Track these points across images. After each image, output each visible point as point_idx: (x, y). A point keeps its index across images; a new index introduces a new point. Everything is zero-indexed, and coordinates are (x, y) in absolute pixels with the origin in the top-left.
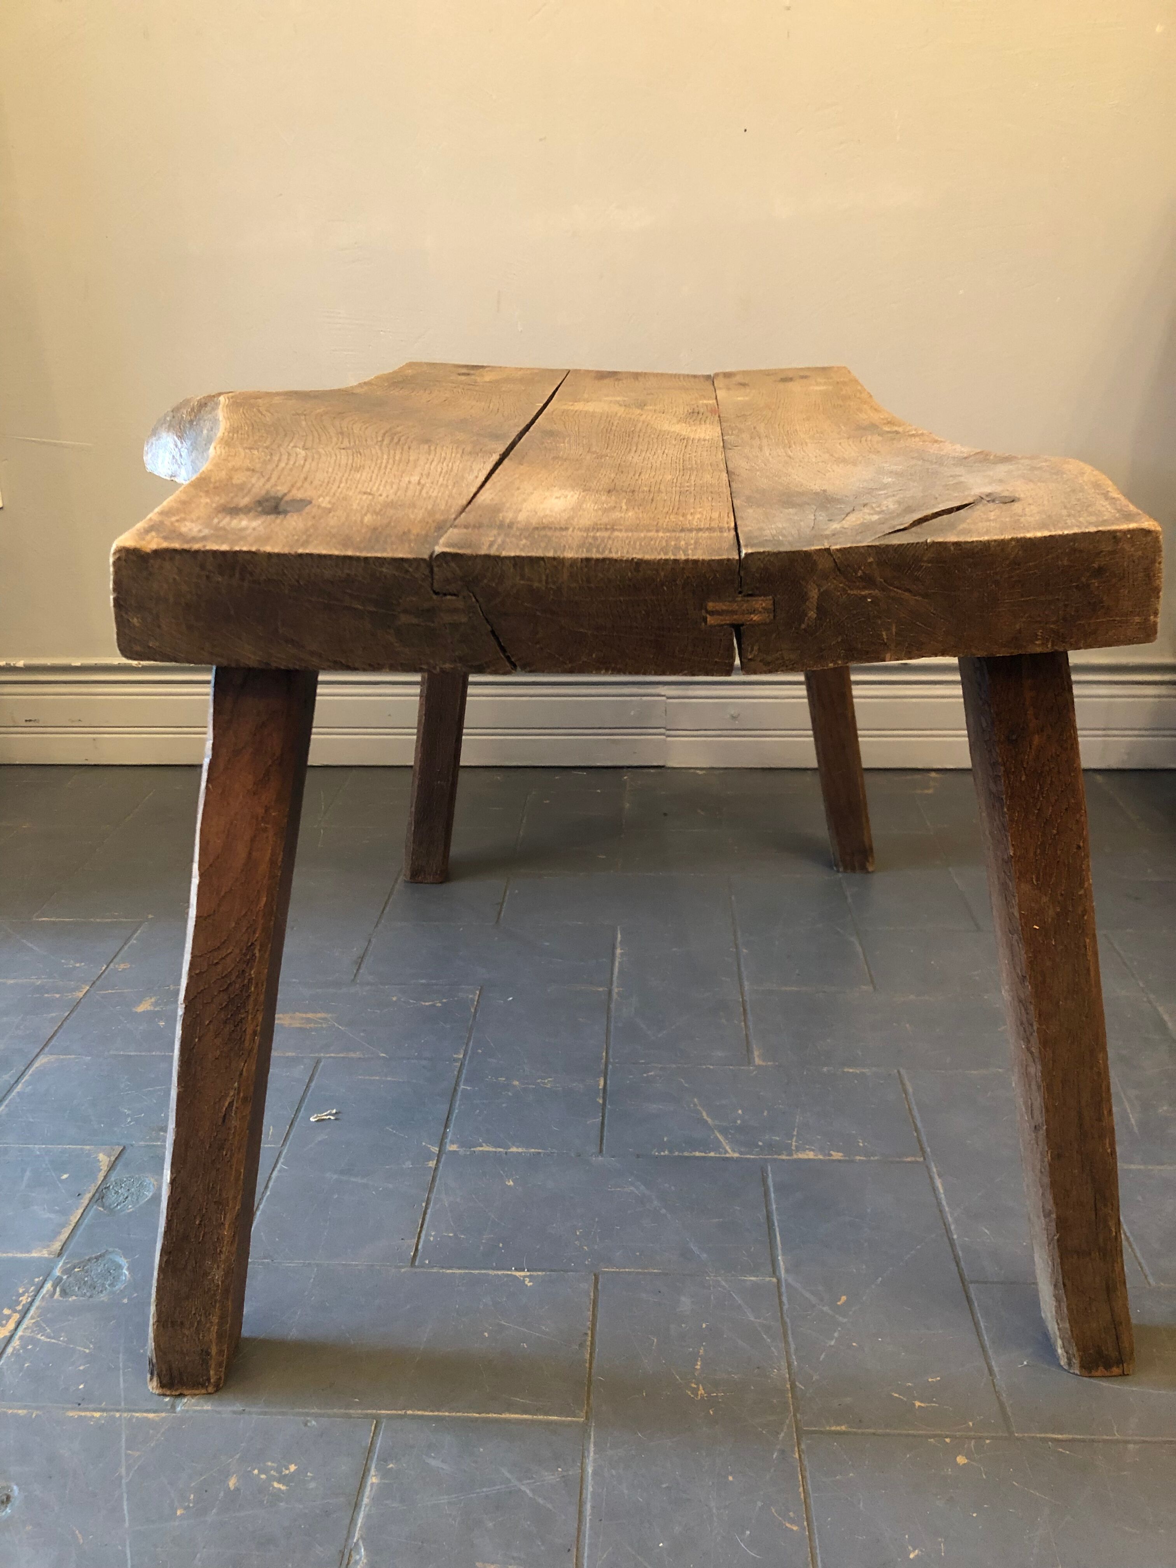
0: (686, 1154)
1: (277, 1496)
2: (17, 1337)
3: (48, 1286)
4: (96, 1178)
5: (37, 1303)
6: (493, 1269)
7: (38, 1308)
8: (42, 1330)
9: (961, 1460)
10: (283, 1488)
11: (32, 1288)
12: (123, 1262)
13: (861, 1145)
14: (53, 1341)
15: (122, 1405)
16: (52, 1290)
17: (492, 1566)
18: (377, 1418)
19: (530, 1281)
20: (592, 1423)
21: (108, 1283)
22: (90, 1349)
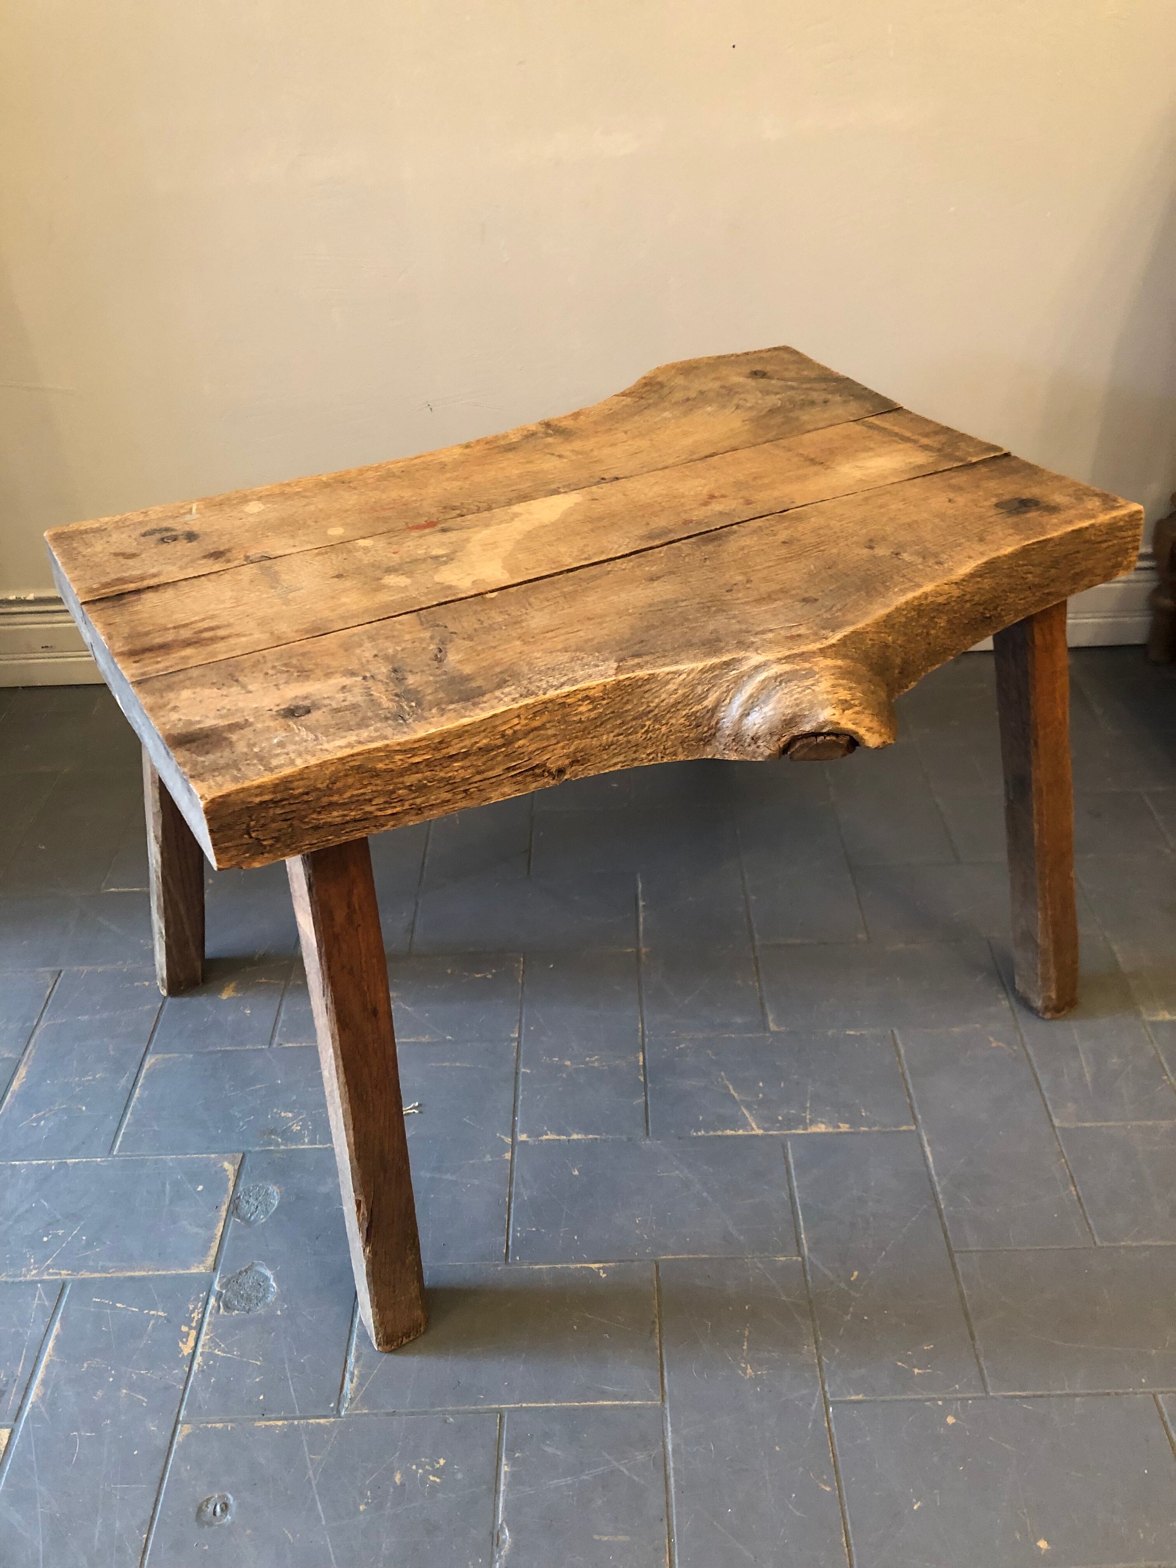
0: (719, 1133)
1: (434, 1489)
2: (198, 1353)
3: (212, 1301)
4: (226, 1190)
5: (207, 1319)
6: (573, 1262)
7: (209, 1324)
8: (218, 1346)
9: (951, 1420)
10: (438, 1480)
11: (200, 1304)
12: (268, 1273)
13: (864, 1114)
14: (228, 1355)
15: (298, 1413)
16: (216, 1305)
17: (606, 1538)
18: (500, 1412)
19: (604, 1273)
20: (667, 1406)
21: (261, 1295)
22: (260, 1361)
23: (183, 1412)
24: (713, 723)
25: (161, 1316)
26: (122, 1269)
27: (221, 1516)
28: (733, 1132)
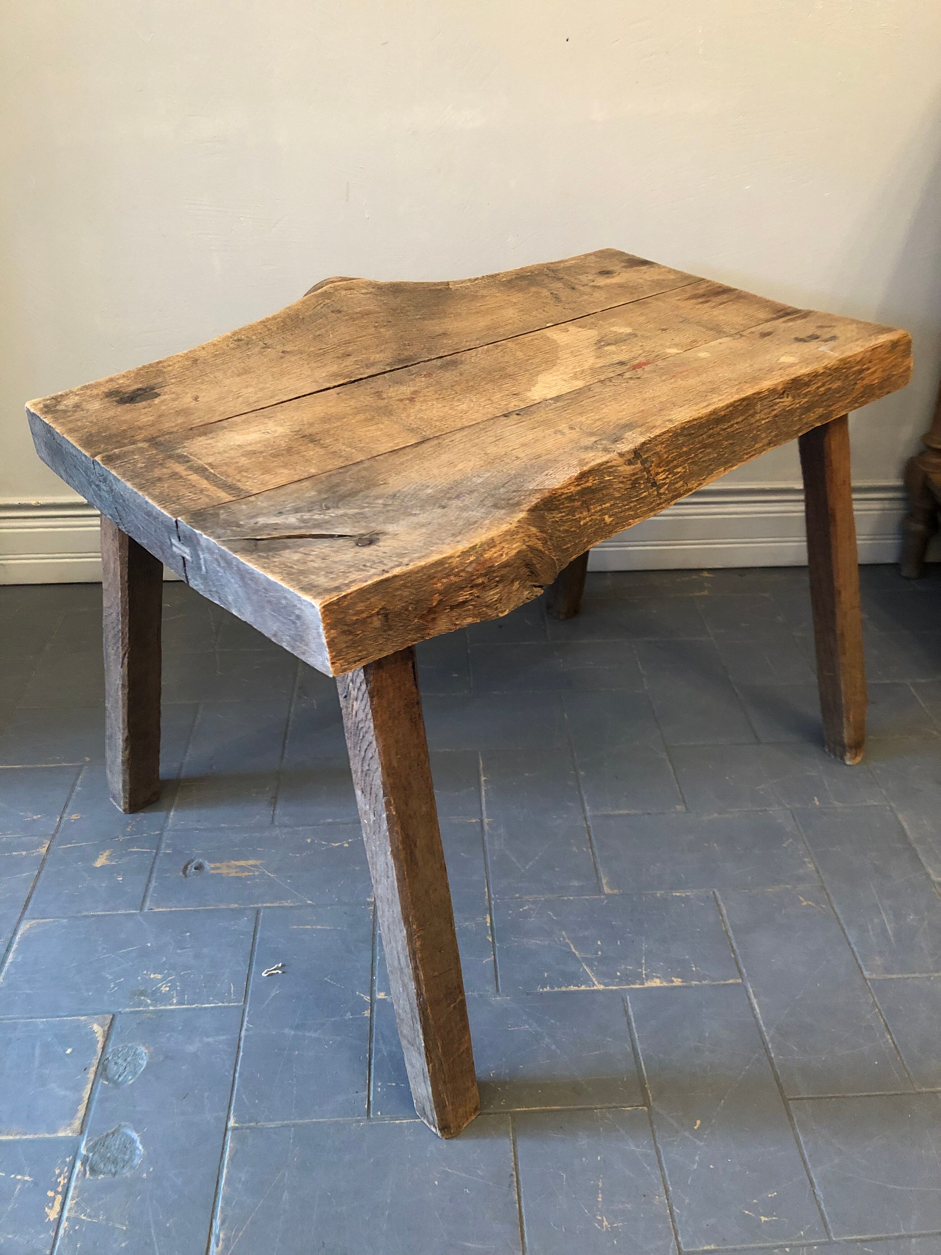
0: (564, 989)
2: (64, 1219)
3: (78, 1164)
4: (96, 1050)
5: (73, 1184)
7: (75, 1188)
8: (83, 1211)
11: (66, 1169)
12: (135, 1136)
13: (694, 969)
14: (94, 1220)
16: (82, 1169)
21: (127, 1157)
22: (126, 1225)
25: (27, 1181)
28: (576, 988)
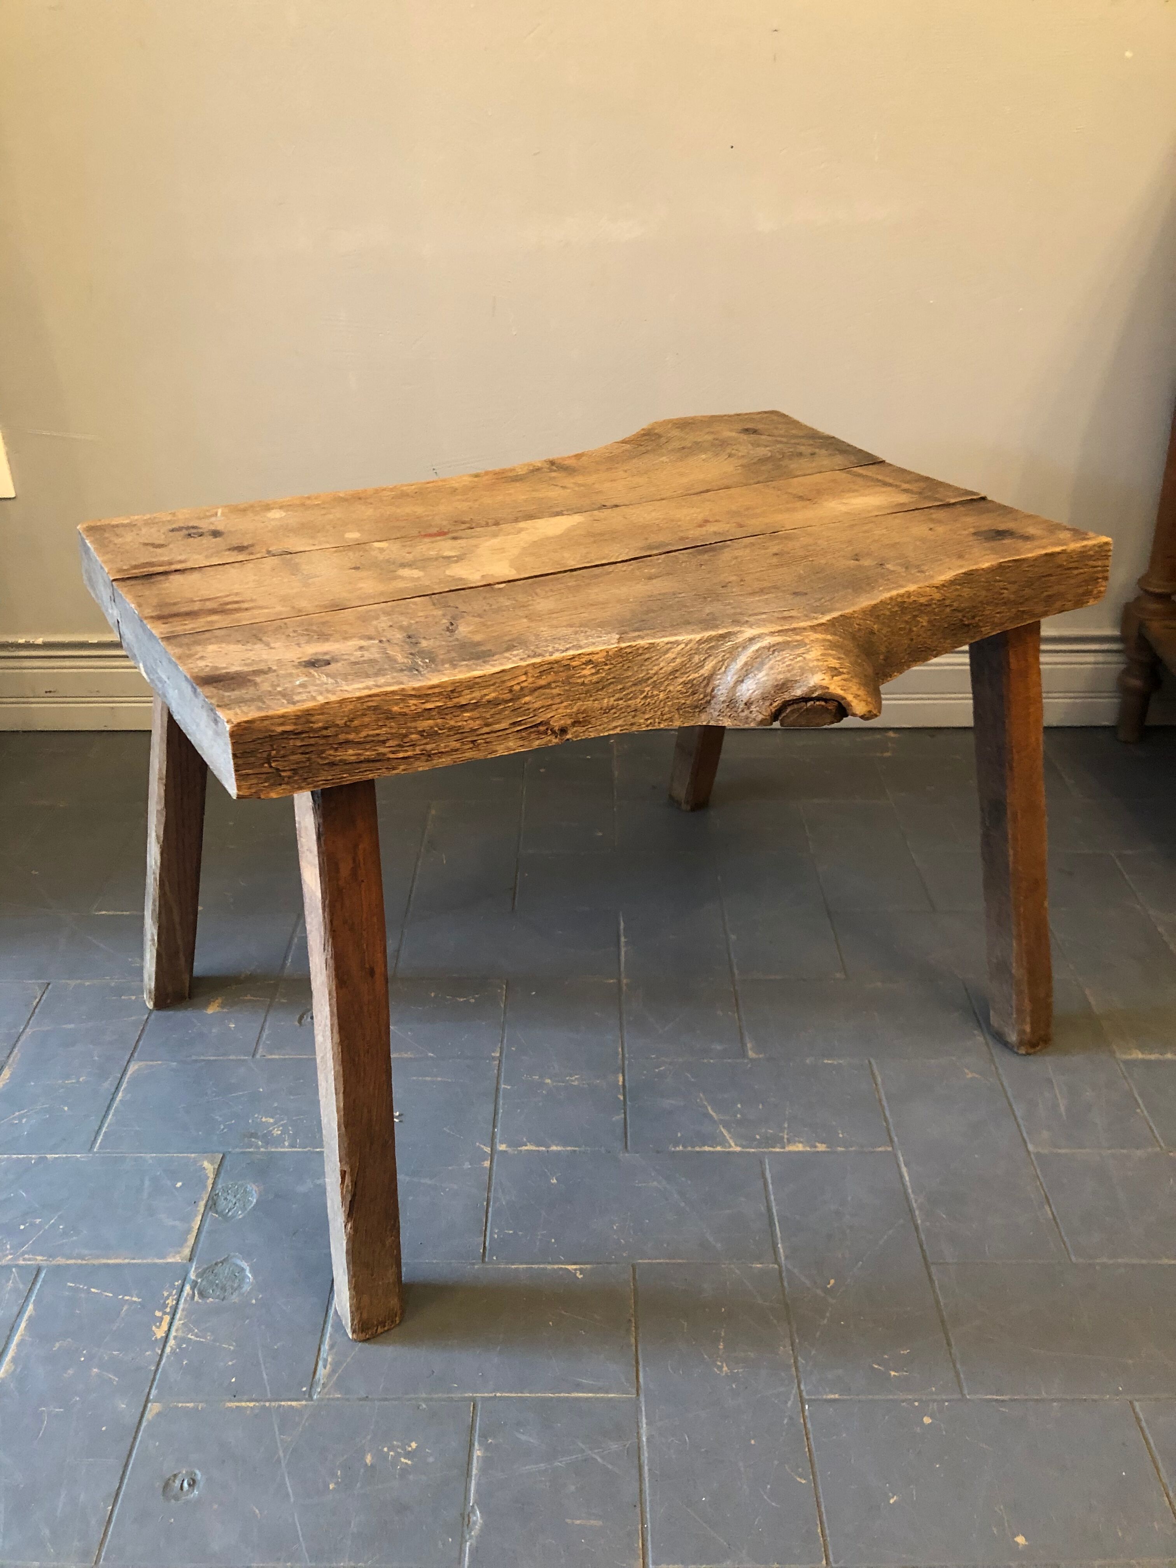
0: (697, 1149)
1: (405, 1470)
2: (171, 1337)
3: (187, 1288)
4: (205, 1187)
5: (181, 1306)
6: (549, 1263)
7: (183, 1310)
8: (191, 1331)
9: (927, 1420)
10: (409, 1462)
11: (174, 1292)
12: (244, 1265)
13: (841, 1136)
14: (201, 1340)
15: (269, 1395)
16: (191, 1292)
17: (578, 1522)
18: (474, 1399)
19: (581, 1274)
20: (642, 1399)
21: (236, 1285)
22: (233, 1346)
23: (154, 1392)
24: (709, 690)
25: (135, 1302)
26: (98, 1257)
27: (188, 1491)
28: (711, 1149)
